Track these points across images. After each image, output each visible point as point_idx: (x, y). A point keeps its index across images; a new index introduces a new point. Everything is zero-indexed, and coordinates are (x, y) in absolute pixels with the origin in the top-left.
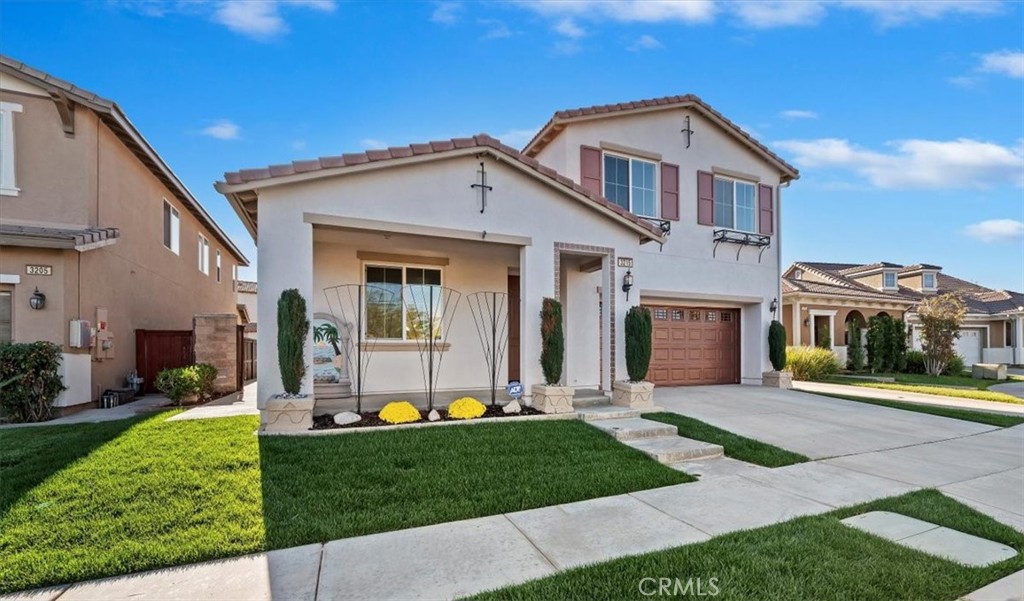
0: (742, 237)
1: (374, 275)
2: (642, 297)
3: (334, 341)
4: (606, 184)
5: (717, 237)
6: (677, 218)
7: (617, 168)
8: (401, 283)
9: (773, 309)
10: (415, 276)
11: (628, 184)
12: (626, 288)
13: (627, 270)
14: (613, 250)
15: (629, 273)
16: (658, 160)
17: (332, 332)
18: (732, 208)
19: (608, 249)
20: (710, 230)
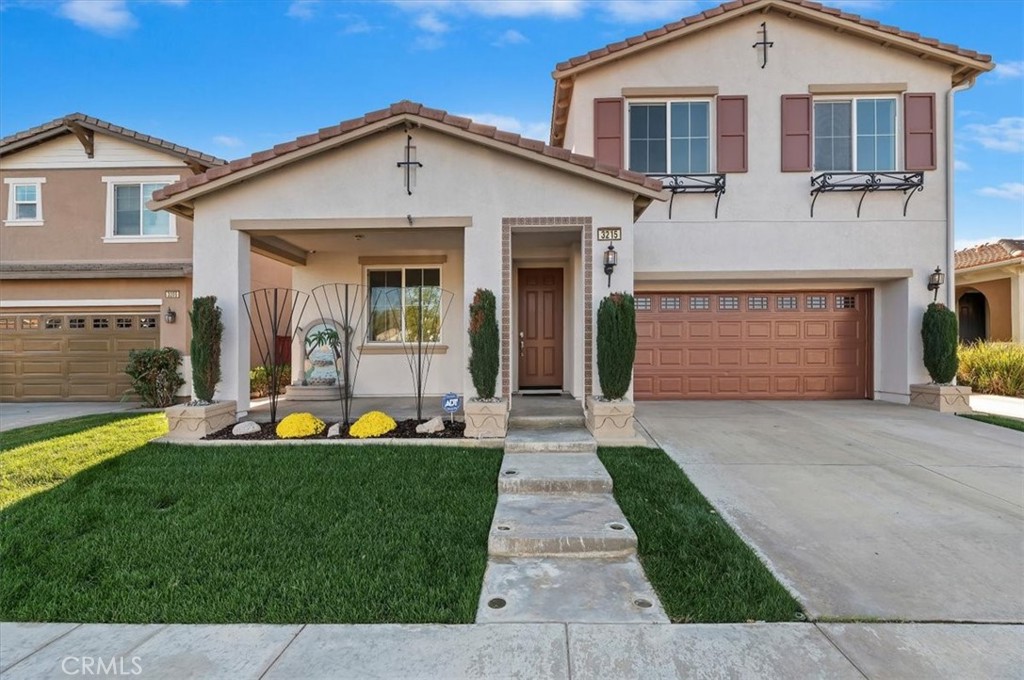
0: (863, 180)
1: (377, 280)
2: (637, 282)
3: (334, 345)
4: (632, 143)
5: (817, 186)
6: (743, 168)
7: (648, 119)
8: (400, 286)
9: (933, 286)
10: (414, 279)
11: (665, 137)
12: (609, 269)
13: (608, 243)
14: (589, 220)
15: (611, 248)
16: (712, 96)
17: (333, 336)
18: (850, 139)
19: (581, 219)
20: (806, 177)
